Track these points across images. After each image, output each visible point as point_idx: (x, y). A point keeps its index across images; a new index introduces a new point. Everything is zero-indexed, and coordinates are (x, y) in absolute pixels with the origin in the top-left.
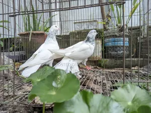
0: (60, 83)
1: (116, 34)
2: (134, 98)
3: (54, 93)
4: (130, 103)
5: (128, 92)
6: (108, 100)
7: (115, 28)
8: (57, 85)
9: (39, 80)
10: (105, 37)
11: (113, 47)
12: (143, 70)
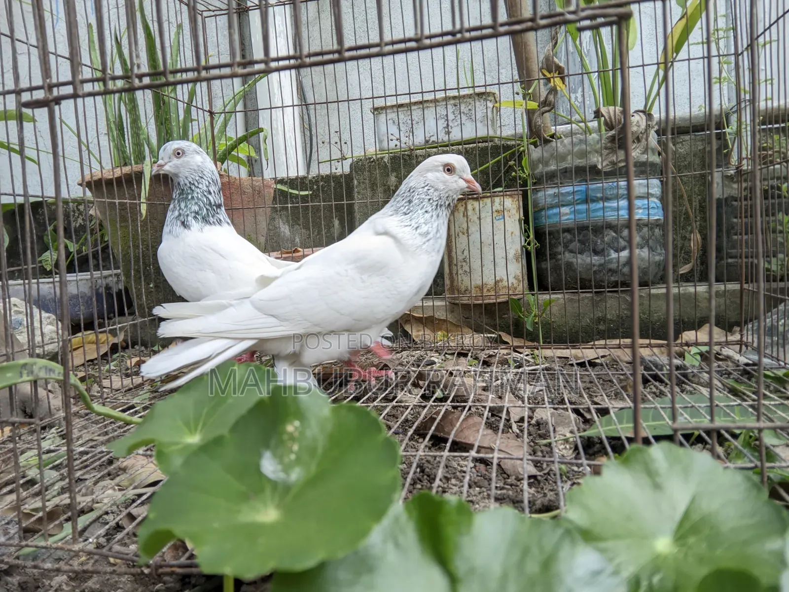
0: (298, 461)
1: (596, 160)
2: (687, 515)
3: (269, 515)
4: (663, 545)
5: (657, 487)
6: (551, 536)
7: (587, 131)
8: (287, 469)
9: (194, 439)
10: (538, 181)
11: (582, 228)
12: (740, 343)
